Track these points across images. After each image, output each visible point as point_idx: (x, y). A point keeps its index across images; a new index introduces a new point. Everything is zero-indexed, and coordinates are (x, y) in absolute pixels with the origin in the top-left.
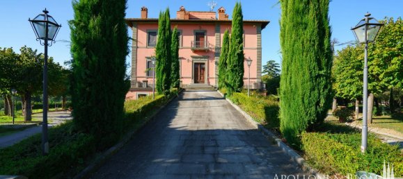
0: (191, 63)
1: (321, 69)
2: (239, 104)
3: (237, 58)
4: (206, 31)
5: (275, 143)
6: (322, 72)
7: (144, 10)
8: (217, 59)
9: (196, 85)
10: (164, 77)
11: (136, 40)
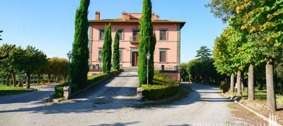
0: (130, 52)
7: (98, 14)
10: (107, 64)
11: (91, 35)
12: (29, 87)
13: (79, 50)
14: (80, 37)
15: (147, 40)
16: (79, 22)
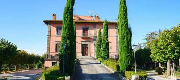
0: (81, 45)
1: (128, 54)
2: (107, 66)
3: (106, 45)
4: (88, 27)
5: (119, 76)
6: (129, 55)
7: (54, 15)
8: (94, 42)
9: (84, 57)
11: (50, 32)
13: (68, 41)
14: (68, 30)
16: (67, 17)
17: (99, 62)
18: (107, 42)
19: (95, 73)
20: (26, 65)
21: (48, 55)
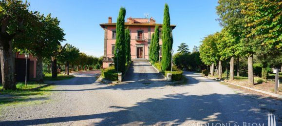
0: (135, 47)
2: (156, 67)
3: (156, 49)
4: (143, 31)
5: (161, 75)
6: (168, 58)
7: (110, 18)
8: (149, 45)
9: (138, 59)
11: (106, 35)
12: (68, 74)
13: (121, 47)
15: (168, 40)
16: (120, 27)
17: (151, 64)
18: (157, 46)
19: (143, 72)
20: (86, 66)
21: (105, 57)
